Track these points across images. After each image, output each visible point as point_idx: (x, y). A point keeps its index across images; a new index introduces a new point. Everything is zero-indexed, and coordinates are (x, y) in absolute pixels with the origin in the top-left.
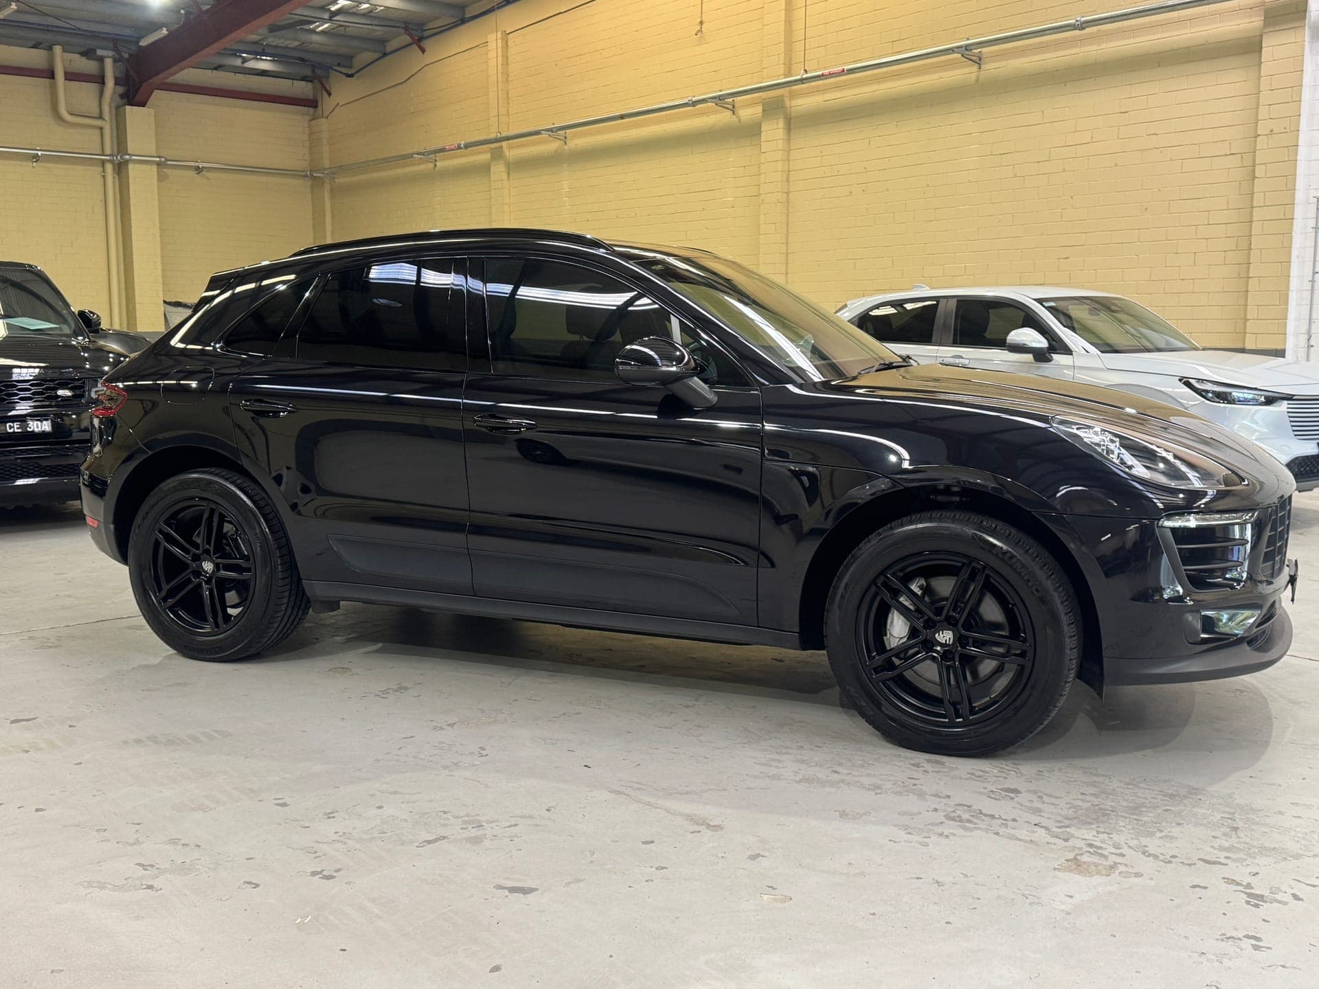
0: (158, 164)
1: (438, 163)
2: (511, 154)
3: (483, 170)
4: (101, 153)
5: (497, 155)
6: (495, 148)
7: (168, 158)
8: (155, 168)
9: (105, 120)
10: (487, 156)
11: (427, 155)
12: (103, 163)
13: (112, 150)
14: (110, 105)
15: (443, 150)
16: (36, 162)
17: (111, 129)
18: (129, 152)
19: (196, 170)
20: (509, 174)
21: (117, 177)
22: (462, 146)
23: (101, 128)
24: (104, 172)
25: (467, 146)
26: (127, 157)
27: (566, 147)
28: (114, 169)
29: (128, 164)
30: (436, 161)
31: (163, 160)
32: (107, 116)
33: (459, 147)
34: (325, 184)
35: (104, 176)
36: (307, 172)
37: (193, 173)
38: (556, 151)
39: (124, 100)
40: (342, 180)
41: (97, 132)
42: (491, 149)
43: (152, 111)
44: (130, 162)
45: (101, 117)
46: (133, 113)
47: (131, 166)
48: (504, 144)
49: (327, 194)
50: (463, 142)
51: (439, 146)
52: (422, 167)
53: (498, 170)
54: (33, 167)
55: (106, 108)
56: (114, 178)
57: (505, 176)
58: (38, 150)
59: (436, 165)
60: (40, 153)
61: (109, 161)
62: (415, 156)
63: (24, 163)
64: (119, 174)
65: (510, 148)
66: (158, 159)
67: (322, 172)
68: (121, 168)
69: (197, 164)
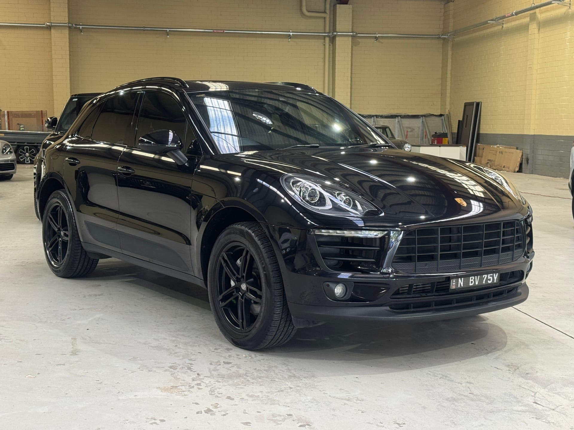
0: (352, 36)
1: (504, 26)
2: (542, 16)
3: (525, 28)
4: (324, 32)
5: (533, 18)
6: (532, 14)
7: (358, 33)
8: (350, 38)
9: (327, 13)
10: (528, 19)
11: (498, 21)
12: (325, 37)
13: (330, 29)
14: (330, 4)
15: (504, 17)
16: (290, 38)
17: (330, 18)
18: (337, 31)
19: (375, 39)
20: (539, 30)
21: (331, 45)
22: (514, 14)
23: (325, 18)
24: (325, 42)
25: (516, 14)
26: (335, 33)
27: (570, 10)
28: (330, 40)
29: (336, 37)
30: (503, 24)
31: (354, 34)
32: (328, 11)
33: (512, 15)
34: (449, 42)
35: (324, 45)
36: (440, 35)
37: (373, 40)
38: (565, 13)
39: (338, 1)
40: (457, 39)
41: (323, 20)
42: (530, 14)
43: (351, 6)
44: (337, 36)
45: (325, 12)
46: (341, 9)
47: (337, 38)
48: (537, 10)
49: (450, 48)
50: (515, 11)
51: (502, 15)
52: (496, 28)
53: (533, 27)
54: (289, 41)
55: (328, 6)
56: (330, 45)
57: (536, 31)
58: (291, 32)
59: (503, 26)
60: (291, 34)
61: (327, 36)
62: (489, 22)
63: (285, 40)
64: (332, 43)
65: (541, 13)
66: (352, 34)
67: (447, 34)
68: (333, 39)
69: (375, 35)
